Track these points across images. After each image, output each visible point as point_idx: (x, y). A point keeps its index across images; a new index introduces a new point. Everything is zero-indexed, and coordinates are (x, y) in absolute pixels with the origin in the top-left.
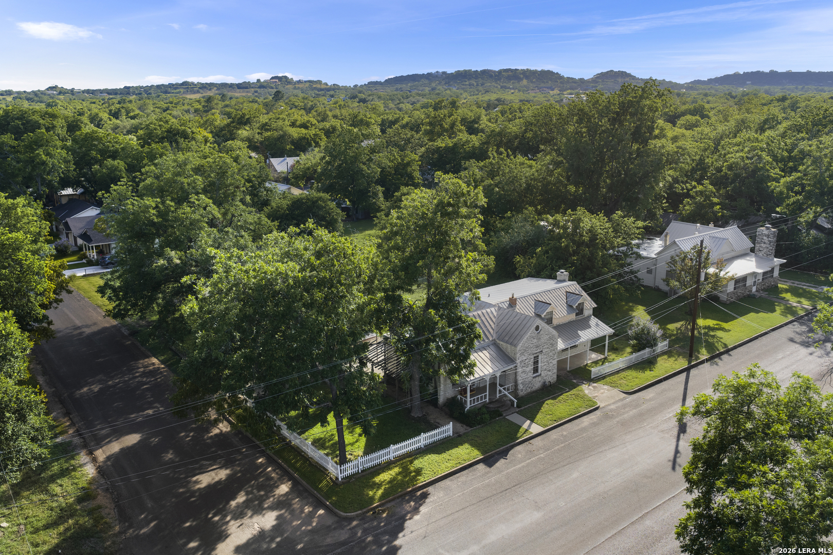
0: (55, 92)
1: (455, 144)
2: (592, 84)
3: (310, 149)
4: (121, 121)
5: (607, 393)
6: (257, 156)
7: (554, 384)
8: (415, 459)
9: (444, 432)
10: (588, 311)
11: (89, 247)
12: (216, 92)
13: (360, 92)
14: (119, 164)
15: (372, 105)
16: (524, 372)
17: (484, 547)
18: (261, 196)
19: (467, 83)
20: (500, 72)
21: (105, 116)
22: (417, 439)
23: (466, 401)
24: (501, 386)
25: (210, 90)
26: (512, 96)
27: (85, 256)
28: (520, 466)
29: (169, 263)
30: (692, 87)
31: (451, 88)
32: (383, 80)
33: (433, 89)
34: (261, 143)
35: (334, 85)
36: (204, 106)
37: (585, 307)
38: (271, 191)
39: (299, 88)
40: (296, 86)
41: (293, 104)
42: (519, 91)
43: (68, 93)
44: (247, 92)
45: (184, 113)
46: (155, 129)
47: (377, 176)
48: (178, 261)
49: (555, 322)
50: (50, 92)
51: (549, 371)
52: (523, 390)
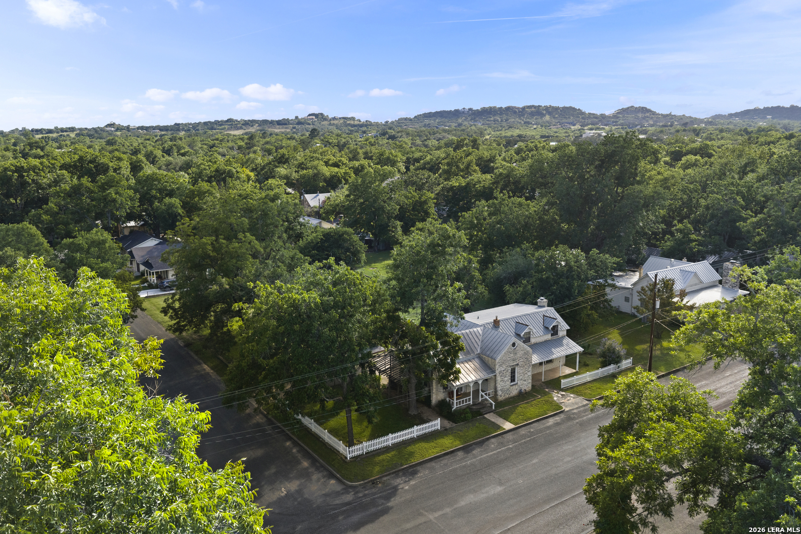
0: (113, 129)
1: (468, 184)
2: (613, 120)
3: (340, 186)
4: (173, 157)
5: (572, 400)
6: (293, 192)
7: (529, 392)
8: (408, 446)
9: (433, 426)
10: (562, 333)
11: (150, 272)
12: (258, 128)
13: (390, 128)
14: (176, 201)
15: (400, 142)
16: (502, 381)
17: (455, 509)
18: (296, 230)
19: (492, 119)
20: (524, 108)
21: (158, 153)
22: (410, 430)
23: (453, 403)
24: (483, 391)
25: (252, 126)
26: (533, 131)
27: (146, 281)
28: (492, 453)
29: (220, 288)
30: (711, 122)
31: (476, 123)
32: (412, 117)
33: (460, 125)
34: (297, 180)
35: (366, 121)
36: (246, 144)
37: (559, 329)
38: (305, 225)
39: (334, 124)
40: (332, 122)
41: (327, 141)
42: (542, 126)
43: (124, 130)
44: (286, 128)
45: (229, 150)
46: (205, 169)
47: (396, 212)
48: (227, 287)
49: (533, 341)
50: (108, 129)
51: (525, 381)
52: (501, 397)
